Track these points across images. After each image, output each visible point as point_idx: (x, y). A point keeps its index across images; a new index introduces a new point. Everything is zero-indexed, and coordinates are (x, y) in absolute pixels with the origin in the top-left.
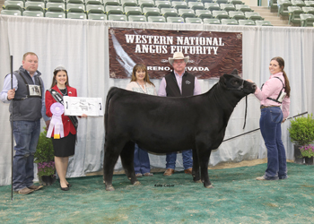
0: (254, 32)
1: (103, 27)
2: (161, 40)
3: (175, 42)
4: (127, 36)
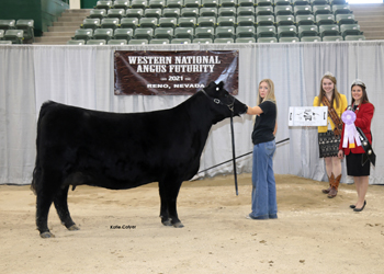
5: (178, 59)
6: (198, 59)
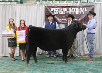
1: (43, 6)
2: (63, 10)
3: (68, 10)
4: (51, 8)
5: (70, 9)
6: (78, 9)
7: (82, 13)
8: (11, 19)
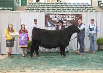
0: (86, 14)
1: (44, 13)
2: (59, 17)
3: (63, 17)
7: (74, 19)
8: (10, 24)
